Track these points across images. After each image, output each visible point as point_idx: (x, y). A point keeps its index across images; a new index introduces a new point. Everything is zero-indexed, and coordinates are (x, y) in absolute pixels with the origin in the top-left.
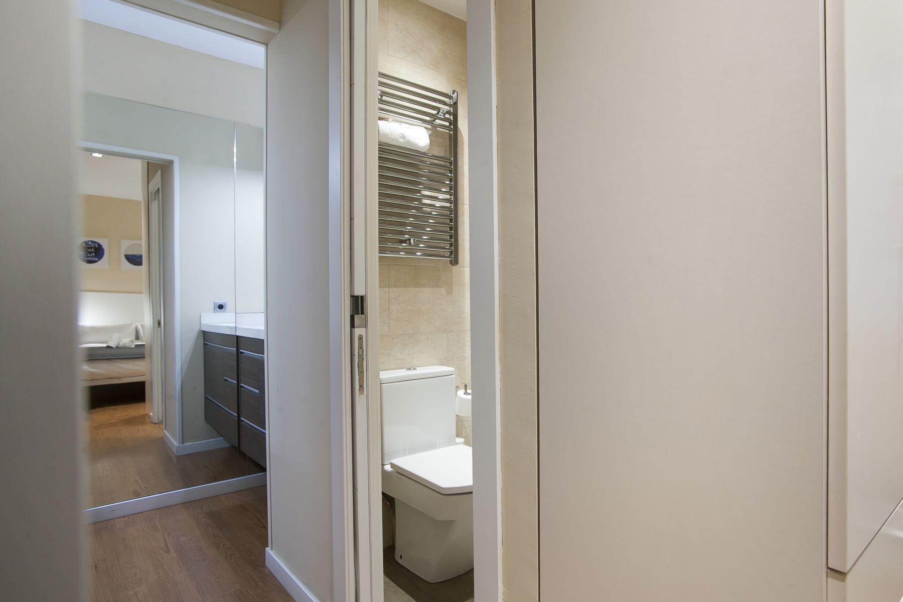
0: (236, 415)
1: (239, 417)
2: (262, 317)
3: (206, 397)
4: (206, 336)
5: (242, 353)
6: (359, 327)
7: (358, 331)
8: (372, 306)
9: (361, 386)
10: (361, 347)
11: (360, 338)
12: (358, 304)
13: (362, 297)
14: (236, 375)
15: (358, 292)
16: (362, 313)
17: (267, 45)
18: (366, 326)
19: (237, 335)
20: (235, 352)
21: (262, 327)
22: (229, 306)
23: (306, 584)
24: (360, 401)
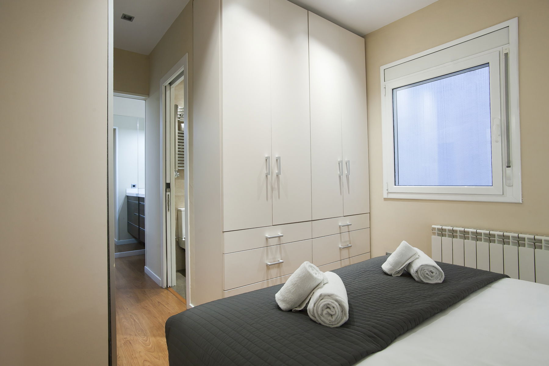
0: (138, 227)
1: (139, 227)
2: (144, 190)
3: (128, 222)
4: (128, 197)
5: (140, 203)
6: (168, 192)
7: (168, 193)
8: (172, 186)
9: (169, 209)
10: (168, 198)
11: (168, 195)
12: (168, 186)
13: (169, 184)
14: (138, 212)
15: (168, 182)
16: (169, 188)
17: (145, 100)
18: (170, 192)
19: (139, 196)
20: (138, 203)
21: (144, 193)
22: (137, 186)
23: (155, 273)
24: (168, 214)
